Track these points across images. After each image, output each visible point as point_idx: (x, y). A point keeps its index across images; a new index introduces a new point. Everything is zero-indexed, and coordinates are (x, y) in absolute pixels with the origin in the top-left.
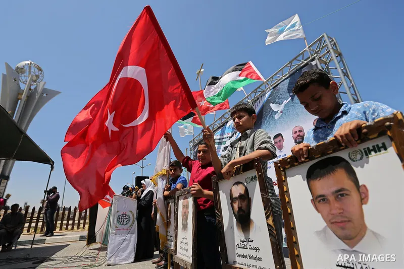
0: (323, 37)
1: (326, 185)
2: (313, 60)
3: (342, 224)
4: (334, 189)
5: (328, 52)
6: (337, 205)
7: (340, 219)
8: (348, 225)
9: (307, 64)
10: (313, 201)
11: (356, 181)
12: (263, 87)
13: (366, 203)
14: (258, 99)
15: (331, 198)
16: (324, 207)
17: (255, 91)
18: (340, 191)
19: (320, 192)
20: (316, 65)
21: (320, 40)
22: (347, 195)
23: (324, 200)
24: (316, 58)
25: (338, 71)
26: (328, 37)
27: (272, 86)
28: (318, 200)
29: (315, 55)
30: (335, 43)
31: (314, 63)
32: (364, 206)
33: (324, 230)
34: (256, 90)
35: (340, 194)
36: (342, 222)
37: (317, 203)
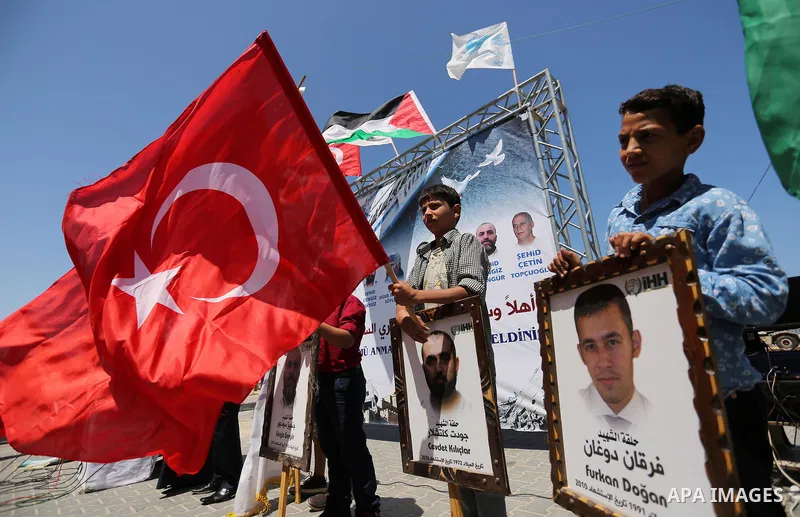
0: (544, 74)
1: (597, 326)
2: (523, 111)
3: (609, 383)
4: (605, 332)
5: (548, 103)
6: (605, 355)
7: (607, 375)
8: (616, 384)
9: (512, 117)
10: (580, 347)
11: (629, 324)
12: (430, 145)
13: (637, 356)
14: (419, 165)
15: (600, 345)
16: (593, 357)
17: (415, 150)
18: (611, 335)
19: (588, 335)
20: (527, 120)
21: (538, 79)
22: (618, 342)
23: (591, 347)
24: (529, 109)
25: (560, 139)
26: (552, 77)
27: (446, 144)
28: (586, 346)
29: (528, 104)
30: (559, 89)
31: (524, 117)
32: (635, 360)
33: (589, 390)
34: (417, 147)
35: (611, 339)
36: (608, 380)
37: (584, 351)
